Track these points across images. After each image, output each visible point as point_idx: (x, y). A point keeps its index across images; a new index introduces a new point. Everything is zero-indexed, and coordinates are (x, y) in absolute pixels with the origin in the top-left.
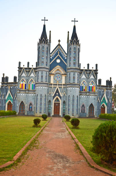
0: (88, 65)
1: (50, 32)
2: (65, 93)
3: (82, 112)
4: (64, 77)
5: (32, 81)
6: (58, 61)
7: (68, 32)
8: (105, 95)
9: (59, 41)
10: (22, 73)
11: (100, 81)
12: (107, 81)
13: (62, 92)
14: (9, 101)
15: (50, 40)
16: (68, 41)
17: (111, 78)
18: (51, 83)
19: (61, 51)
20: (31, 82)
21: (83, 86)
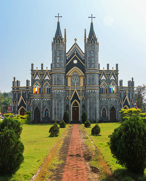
0: (108, 65)
1: (65, 30)
2: (83, 96)
3: (103, 116)
4: (82, 79)
5: (47, 84)
6: (75, 62)
7: (85, 30)
8: (127, 97)
9: (76, 40)
10: (36, 76)
11: (121, 82)
12: (129, 82)
13: (81, 95)
14: (21, 107)
15: (65, 39)
16: (85, 40)
17: (132, 79)
18: (68, 85)
19: (78, 51)
20: (46, 86)
21: (103, 88)
